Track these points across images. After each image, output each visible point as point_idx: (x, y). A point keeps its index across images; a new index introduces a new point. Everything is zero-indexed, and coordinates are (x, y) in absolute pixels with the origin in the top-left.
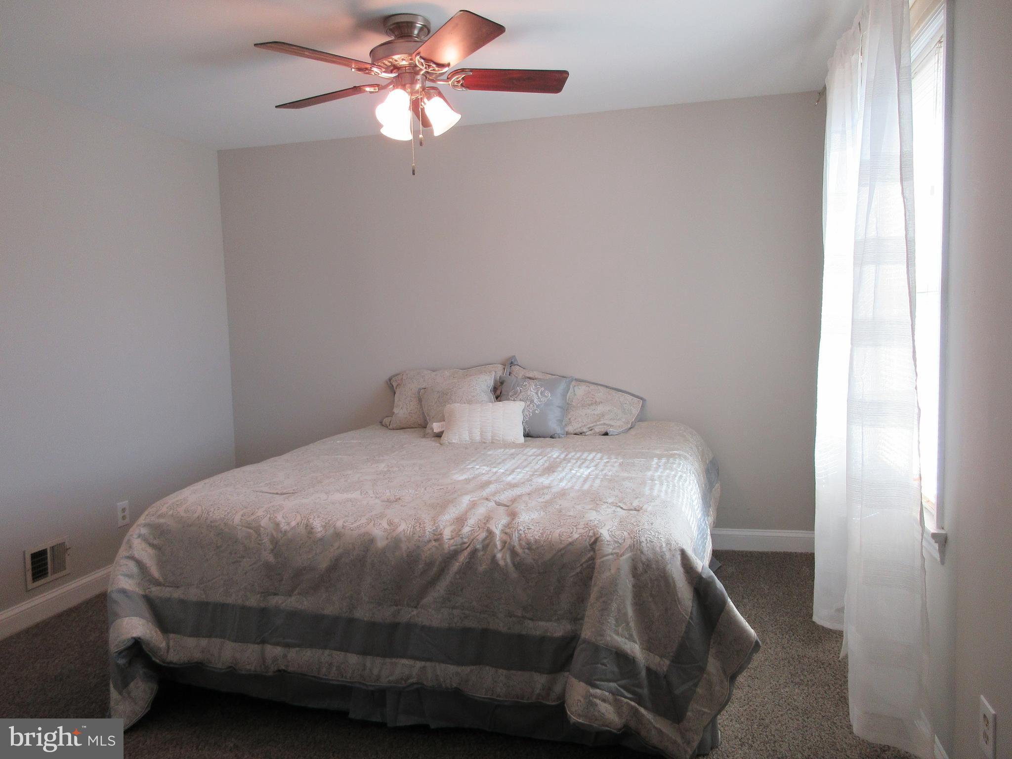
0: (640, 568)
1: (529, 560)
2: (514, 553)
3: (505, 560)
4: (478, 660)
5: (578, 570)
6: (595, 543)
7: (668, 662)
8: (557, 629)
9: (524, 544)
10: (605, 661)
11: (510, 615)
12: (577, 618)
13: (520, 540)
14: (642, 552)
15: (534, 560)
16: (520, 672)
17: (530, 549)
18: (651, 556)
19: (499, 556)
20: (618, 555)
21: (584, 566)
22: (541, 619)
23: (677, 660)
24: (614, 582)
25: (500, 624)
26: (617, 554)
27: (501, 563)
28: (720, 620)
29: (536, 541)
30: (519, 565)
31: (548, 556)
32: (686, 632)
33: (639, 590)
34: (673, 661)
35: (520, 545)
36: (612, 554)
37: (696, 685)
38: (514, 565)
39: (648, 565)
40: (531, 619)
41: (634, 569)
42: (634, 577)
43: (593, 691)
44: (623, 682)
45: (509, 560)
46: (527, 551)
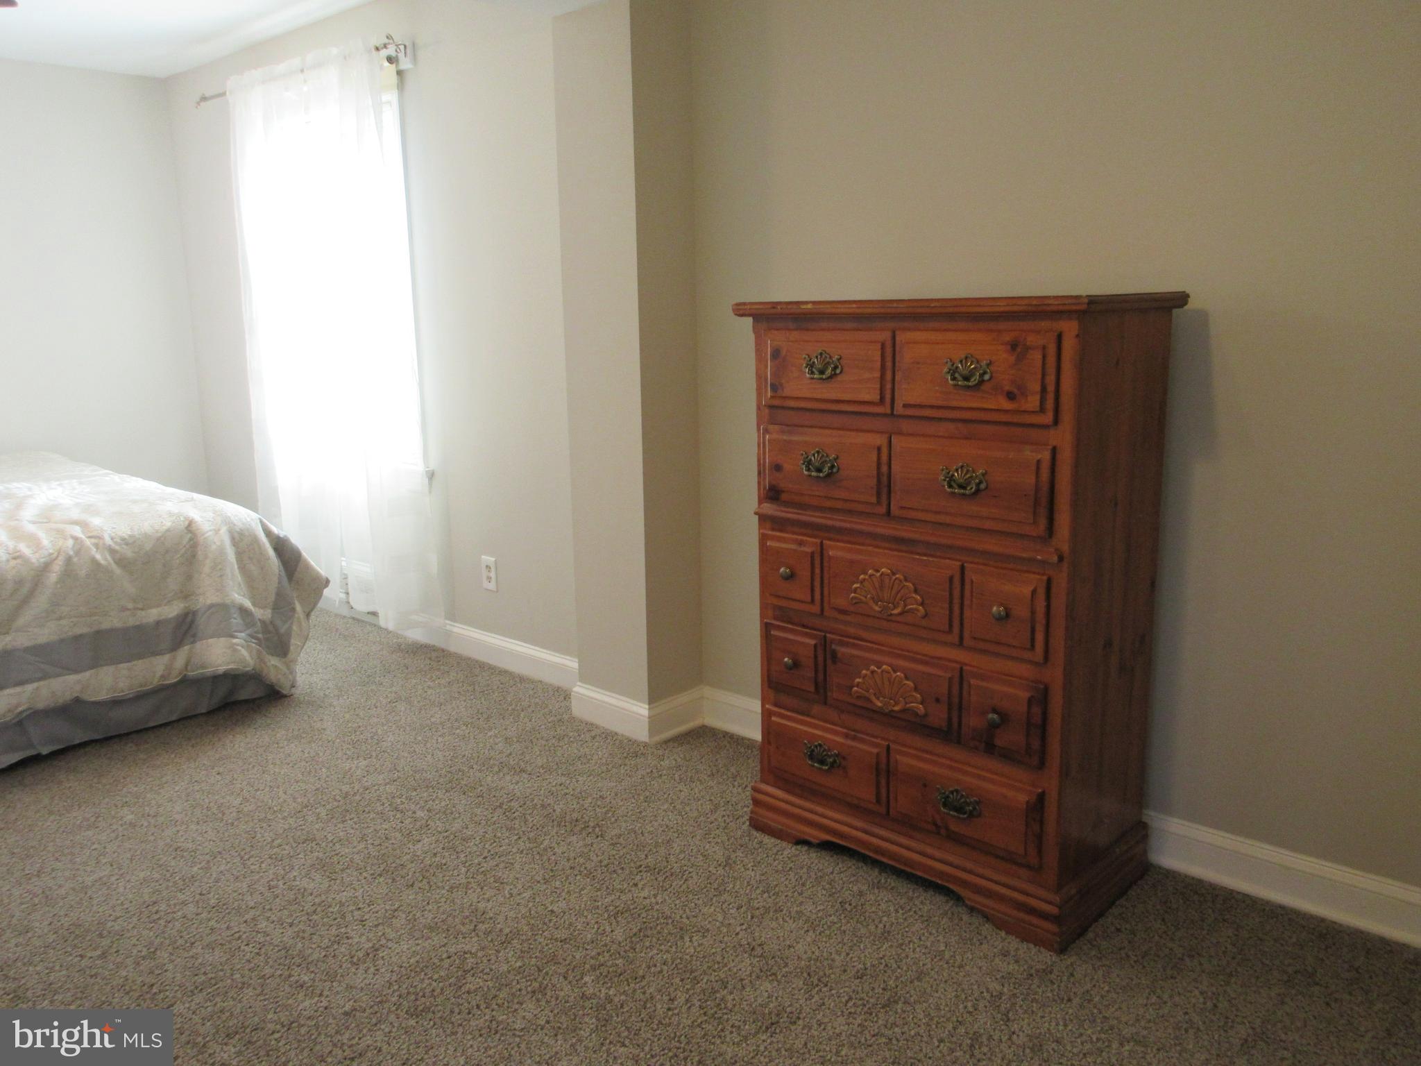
0: (236, 535)
1: (129, 553)
2: (112, 551)
3: (106, 559)
4: (95, 664)
5: (183, 551)
6: (190, 526)
7: (270, 611)
8: (172, 610)
9: (119, 541)
10: (235, 616)
11: (124, 609)
12: (186, 595)
13: (112, 539)
14: (235, 525)
15: (135, 553)
16: (140, 661)
17: (127, 544)
18: (241, 526)
19: (98, 557)
20: (217, 531)
21: (187, 546)
22: (151, 608)
23: (276, 608)
24: (221, 551)
25: (113, 621)
26: (215, 530)
27: (103, 562)
28: (298, 569)
29: (130, 536)
30: (122, 562)
31: (148, 547)
32: (279, 583)
33: (239, 555)
34: (274, 609)
35: (116, 543)
36: (210, 531)
37: (292, 623)
38: (116, 562)
39: (241, 533)
40: (142, 609)
41: (233, 539)
42: (234, 546)
43: (235, 641)
44: (248, 632)
45: (109, 558)
46: (125, 547)
